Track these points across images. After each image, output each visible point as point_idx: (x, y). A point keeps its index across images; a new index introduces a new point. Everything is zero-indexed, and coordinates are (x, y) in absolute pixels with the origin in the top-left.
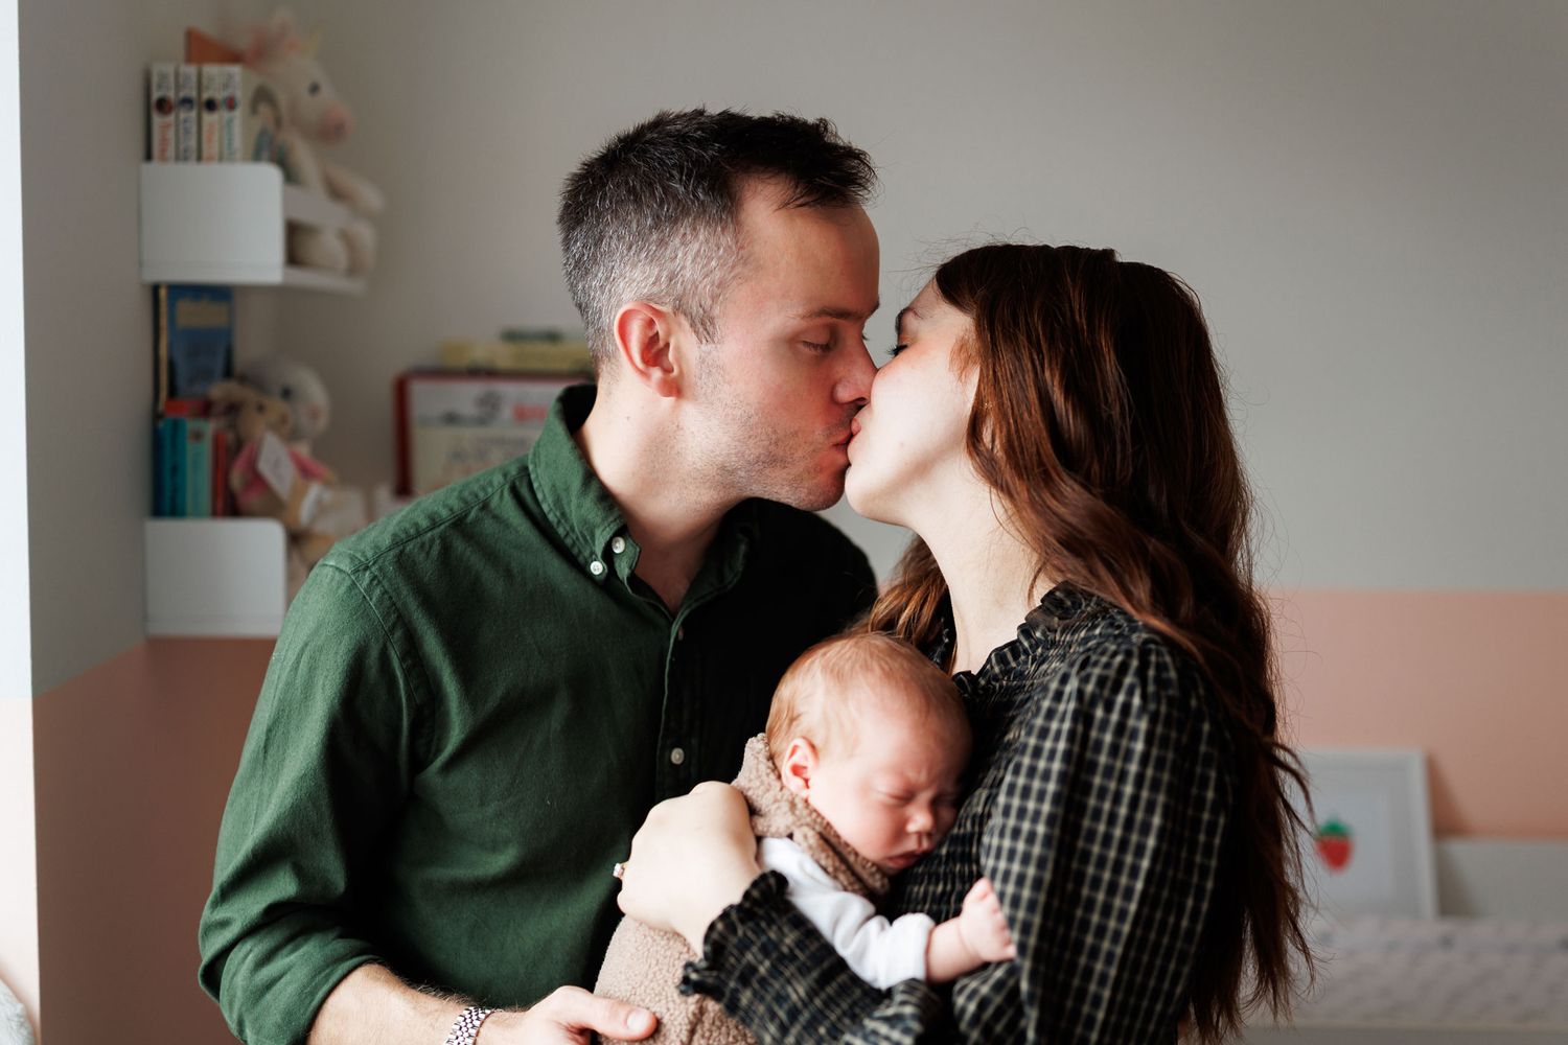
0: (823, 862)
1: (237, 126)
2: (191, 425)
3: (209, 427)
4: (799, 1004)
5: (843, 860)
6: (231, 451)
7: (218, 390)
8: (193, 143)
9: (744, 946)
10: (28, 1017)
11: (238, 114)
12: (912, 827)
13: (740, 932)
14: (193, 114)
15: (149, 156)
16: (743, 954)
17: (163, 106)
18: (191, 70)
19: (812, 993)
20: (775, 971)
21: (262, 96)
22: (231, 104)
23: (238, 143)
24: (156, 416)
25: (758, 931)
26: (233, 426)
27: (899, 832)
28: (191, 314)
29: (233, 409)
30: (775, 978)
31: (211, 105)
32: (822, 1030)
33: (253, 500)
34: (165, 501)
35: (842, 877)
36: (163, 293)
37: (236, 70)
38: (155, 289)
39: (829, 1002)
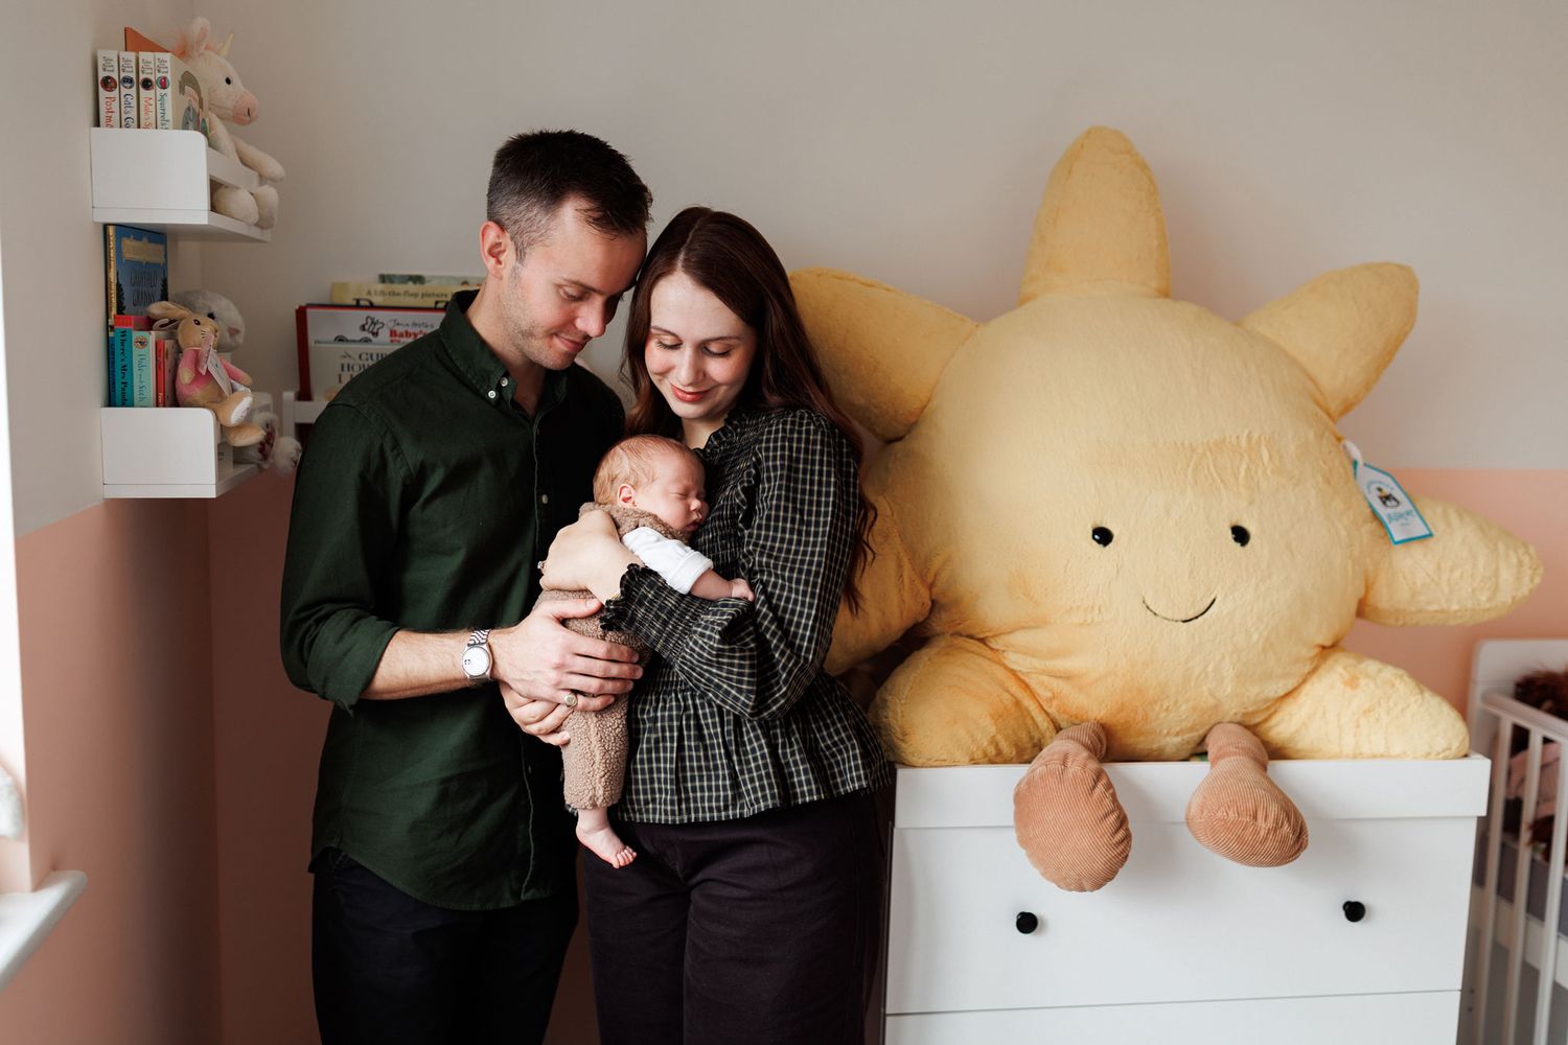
1: (169, 101)
2: (137, 335)
3: (151, 337)
7: (156, 308)
8: (134, 114)
10: (16, 786)
11: (169, 91)
12: (693, 508)
14: (133, 91)
15: (97, 124)
17: (108, 83)
18: (131, 56)
21: (188, 80)
22: (164, 84)
23: (169, 115)
24: (109, 328)
26: (172, 336)
27: (688, 511)
28: (133, 249)
29: (172, 325)
31: (147, 84)
34: (117, 394)
36: (111, 230)
37: (167, 56)
38: (105, 226)
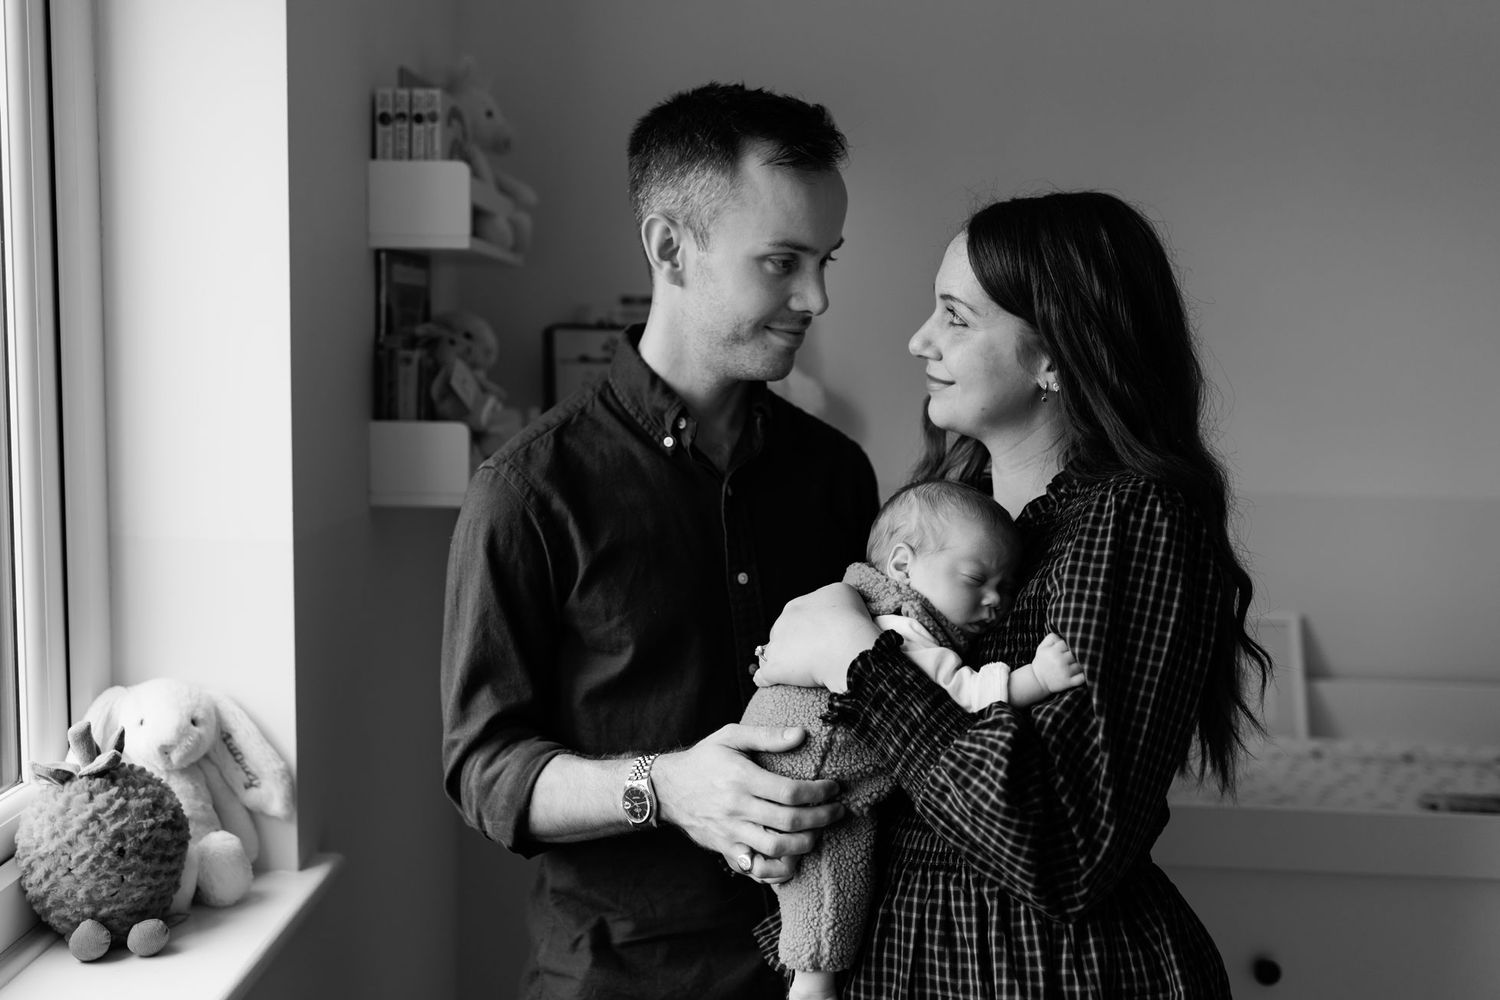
0: (926, 623)
2: (402, 353)
3: (416, 355)
4: (919, 720)
5: (939, 625)
6: (430, 372)
7: (420, 330)
9: (877, 679)
12: (985, 602)
13: (874, 670)
15: (374, 157)
16: (877, 686)
19: (928, 712)
20: (900, 698)
24: (378, 346)
25: (886, 669)
26: (433, 355)
27: (976, 606)
28: (402, 275)
29: (432, 344)
30: (900, 702)
32: (936, 738)
33: (446, 406)
34: (383, 408)
35: (939, 635)
36: (383, 256)
38: (378, 253)
39: (941, 719)
